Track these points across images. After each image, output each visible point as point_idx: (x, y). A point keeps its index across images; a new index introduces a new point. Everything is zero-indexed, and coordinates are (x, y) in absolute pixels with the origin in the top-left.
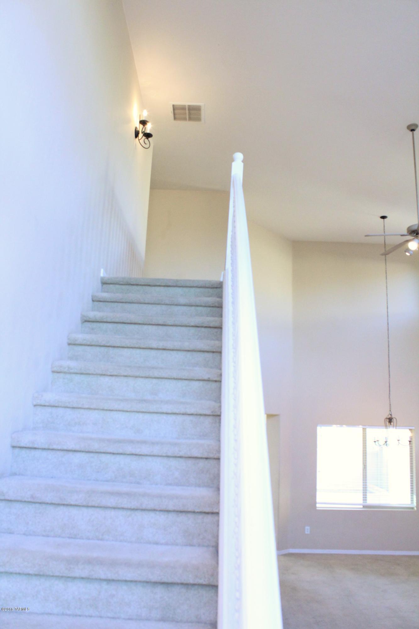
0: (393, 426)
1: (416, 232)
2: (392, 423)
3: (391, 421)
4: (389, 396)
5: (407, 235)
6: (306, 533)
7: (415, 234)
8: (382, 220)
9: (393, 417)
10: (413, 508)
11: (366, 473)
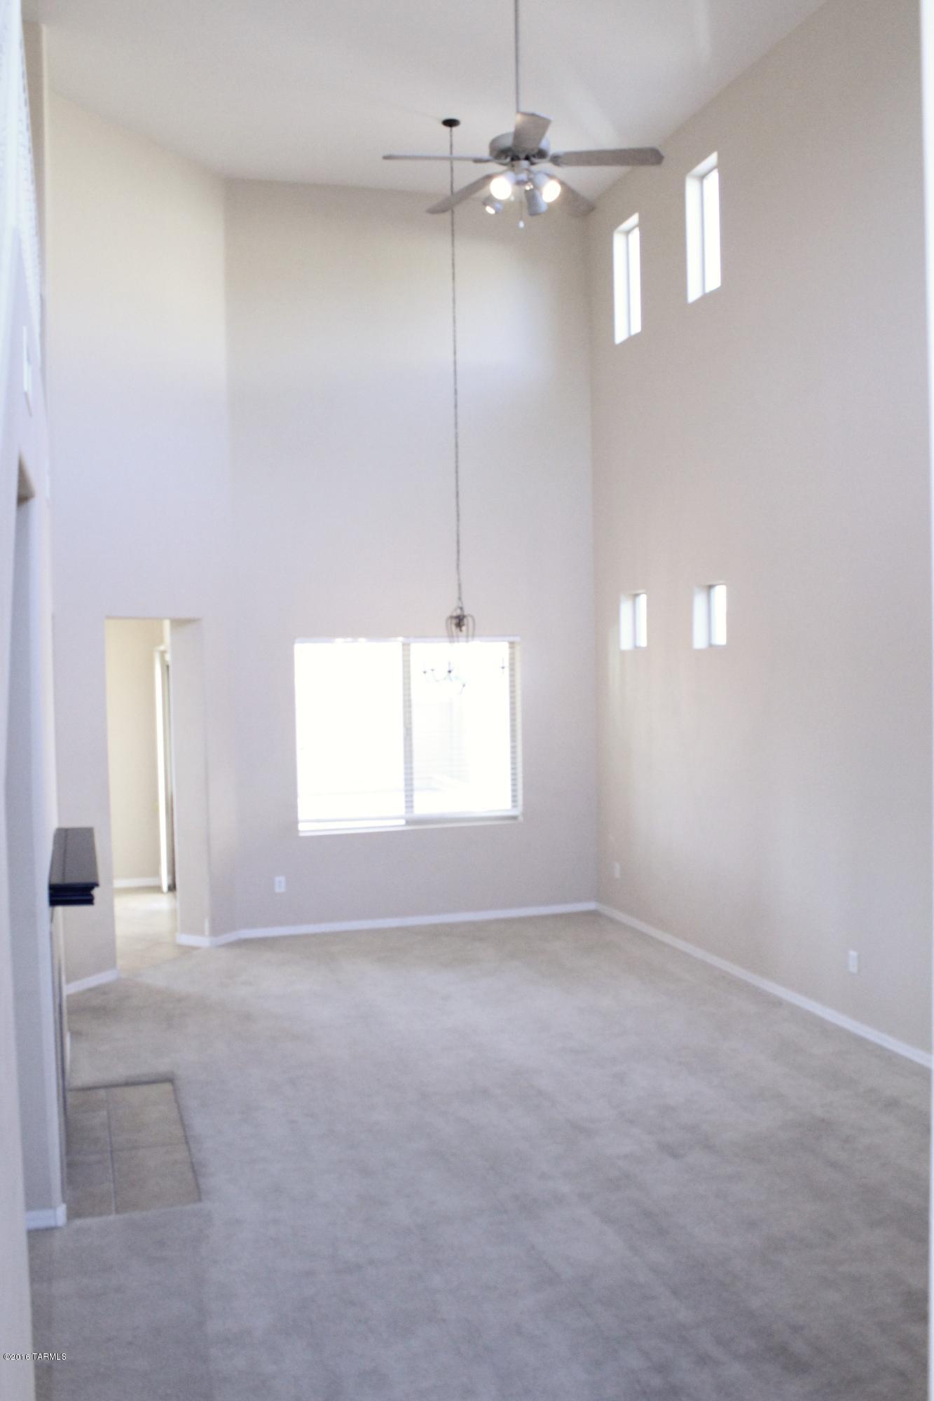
0: (467, 636)
1: (510, 154)
2: (464, 628)
3: (461, 624)
4: (458, 565)
5: (487, 161)
6: (277, 890)
7: (508, 160)
8: (447, 129)
9: (466, 613)
10: (514, 818)
11: (411, 745)
